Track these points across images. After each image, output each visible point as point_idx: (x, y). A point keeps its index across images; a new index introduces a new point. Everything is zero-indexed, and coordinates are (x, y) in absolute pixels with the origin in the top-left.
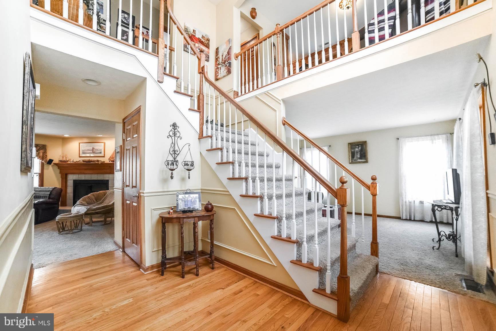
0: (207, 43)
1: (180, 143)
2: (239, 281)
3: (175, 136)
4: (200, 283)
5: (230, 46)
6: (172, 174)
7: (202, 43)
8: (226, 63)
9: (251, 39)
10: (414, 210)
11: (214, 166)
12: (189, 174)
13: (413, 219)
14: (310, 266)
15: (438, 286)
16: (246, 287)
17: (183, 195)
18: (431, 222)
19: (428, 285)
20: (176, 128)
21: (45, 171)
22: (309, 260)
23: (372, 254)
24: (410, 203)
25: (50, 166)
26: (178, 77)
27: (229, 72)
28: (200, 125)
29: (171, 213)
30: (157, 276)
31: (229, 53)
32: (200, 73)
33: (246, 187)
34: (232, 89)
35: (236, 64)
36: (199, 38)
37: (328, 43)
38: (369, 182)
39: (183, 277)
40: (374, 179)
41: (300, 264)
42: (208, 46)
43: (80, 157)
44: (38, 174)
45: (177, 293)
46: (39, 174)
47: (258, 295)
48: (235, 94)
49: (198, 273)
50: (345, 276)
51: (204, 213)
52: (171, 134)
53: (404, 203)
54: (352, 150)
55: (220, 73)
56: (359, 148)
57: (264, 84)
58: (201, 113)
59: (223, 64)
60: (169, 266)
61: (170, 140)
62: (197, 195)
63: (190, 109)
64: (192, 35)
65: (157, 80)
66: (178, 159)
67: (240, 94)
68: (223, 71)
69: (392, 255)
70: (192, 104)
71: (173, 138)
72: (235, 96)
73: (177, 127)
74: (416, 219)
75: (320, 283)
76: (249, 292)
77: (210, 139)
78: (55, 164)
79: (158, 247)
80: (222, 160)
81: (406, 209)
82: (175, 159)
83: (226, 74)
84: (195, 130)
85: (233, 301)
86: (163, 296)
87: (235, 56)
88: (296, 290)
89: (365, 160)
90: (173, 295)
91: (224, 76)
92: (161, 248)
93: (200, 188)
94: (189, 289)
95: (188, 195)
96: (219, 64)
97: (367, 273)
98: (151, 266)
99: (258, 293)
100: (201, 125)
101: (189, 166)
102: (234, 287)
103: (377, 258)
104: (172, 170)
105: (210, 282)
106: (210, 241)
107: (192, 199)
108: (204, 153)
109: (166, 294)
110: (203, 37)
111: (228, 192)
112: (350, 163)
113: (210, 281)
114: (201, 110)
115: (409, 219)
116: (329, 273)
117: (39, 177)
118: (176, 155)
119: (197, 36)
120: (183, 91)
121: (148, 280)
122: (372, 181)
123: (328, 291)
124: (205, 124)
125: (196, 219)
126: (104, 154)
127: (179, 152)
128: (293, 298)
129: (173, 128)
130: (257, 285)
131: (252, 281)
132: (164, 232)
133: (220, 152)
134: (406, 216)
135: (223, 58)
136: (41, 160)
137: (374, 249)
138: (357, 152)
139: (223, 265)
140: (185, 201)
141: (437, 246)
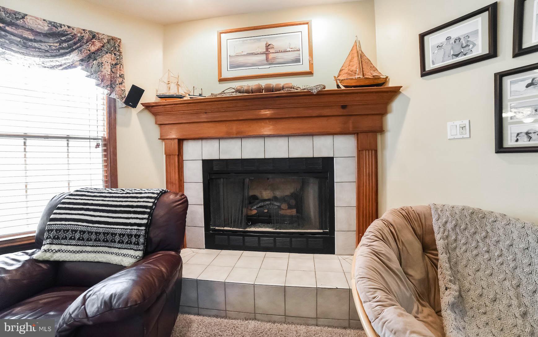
21: (120, 131)
25: (134, 112)
43: (221, 80)
44: (100, 142)
46: (104, 139)
78: (148, 107)
117: (105, 151)
126: (311, 65)
136: (106, 91)
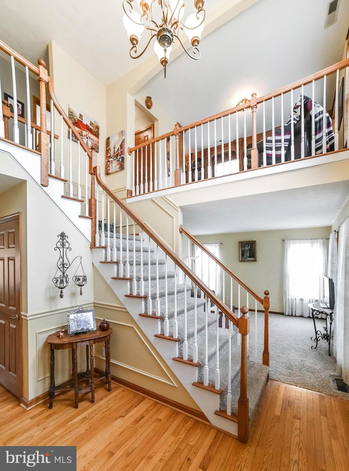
0: (96, 131)
1: (70, 255)
2: (139, 404)
3: (63, 247)
4: (96, 412)
5: (123, 139)
6: (62, 292)
7: (90, 131)
8: (119, 157)
9: (145, 129)
10: (295, 306)
11: (109, 281)
12: (81, 290)
13: (294, 315)
14: (211, 388)
15: (317, 390)
16: (147, 411)
17: (75, 315)
18: (309, 317)
19: (310, 390)
20: (64, 238)
22: (211, 382)
23: (264, 363)
24: (292, 300)
26: (67, 179)
27: (122, 168)
28: (92, 233)
29: (61, 337)
30: (44, 411)
31: (122, 146)
32: (91, 174)
33: (146, 306)
34: (126, 187)
35: (130, 160)
36: (87, 124)
37: (221, 141)
38: (262, 296)
39: (76, 407)
40: (267, 293)
41: (202, 387)
42: (97, 135)
45: (70, 431)
47: (161, 420)
48: (128, 193)
49: (93, 400)
50: (245, 400)
51: (99, 334)
52: (59, 245)
53: (287, 300)
54: (243, 249)
55: (111, 167)
56: (248, 246)
57: (161, 188)
58: (93, 219)
59: (115, 158)
60: (57, 394)
61: (57, 253)
62: (91, 313)
63: (80, 216)
64: (79, 120)
65: (40, 184)
66: (67, 273)
67: (134, 194)
68: (114, 166)
69: (279, 358)
70: (83, 210)
71: (61, 249)
72: (129, 196)
73: (66, 237)
74: (297, 315)
75: (221, 404)
76: (151, 418)
77: (104, 251)
79: (45, 374)
80: (118, 274)
81: (289, 305)
82: (64, 273)
83: (118, 170)
84: (86, 239)
85: (135, 431)
86: (53, 439)
87: (129, 151)
88: (198, 411)
89: (254, 259)
90: (66, 436)
91: (116, 172)
92: (48, 375)
93: (93, 302)
94: (85, 423)
95: (81, 314)
96: (110, 157)
97: (261, 386)
98: (36, 398)
99: (160, 417)
100: (94, 233)
101: (81, 281)
102: (134, 413)
103: (268, 367)
104: (62, 288)
105: (108, 409)
106: (105, 359)
107: (85, 319)
108: (97, 265)
109: (57, 436)
110: (91, 124)
111: (125, 309)
112: (240, 261)
113: (108, 407)
114: (93, 216)
115: (291, 315)
116: (229, 396)
118: (65, 269)
119: (85, 122)
120: (71, 196)
121: (31, 418)
122: (265, 296)
123: (229, 413)
124: (97, 233)
125: (92, 342)
127: (68, 266)
128: (195, 419)
129: (61, 239)
130: (158, 406)
131: (152, 402)
132: (52, 358)
133: (115, 266)
134: (289, 312)
135: (116, 151)
137: (266, 359)
138: (247, 251)
139: (121, 385)
140: (78, 321)
141: (315, 345)
